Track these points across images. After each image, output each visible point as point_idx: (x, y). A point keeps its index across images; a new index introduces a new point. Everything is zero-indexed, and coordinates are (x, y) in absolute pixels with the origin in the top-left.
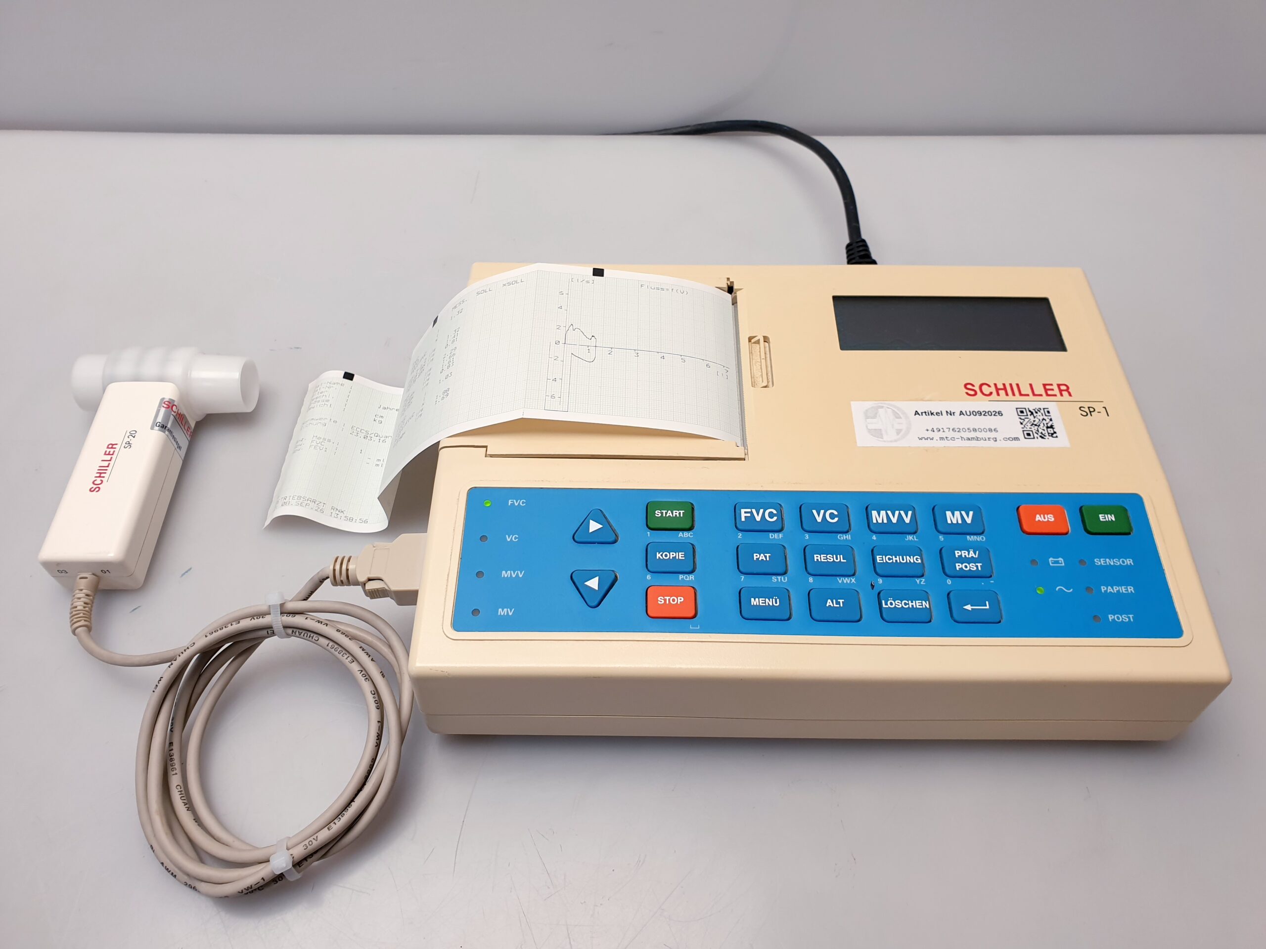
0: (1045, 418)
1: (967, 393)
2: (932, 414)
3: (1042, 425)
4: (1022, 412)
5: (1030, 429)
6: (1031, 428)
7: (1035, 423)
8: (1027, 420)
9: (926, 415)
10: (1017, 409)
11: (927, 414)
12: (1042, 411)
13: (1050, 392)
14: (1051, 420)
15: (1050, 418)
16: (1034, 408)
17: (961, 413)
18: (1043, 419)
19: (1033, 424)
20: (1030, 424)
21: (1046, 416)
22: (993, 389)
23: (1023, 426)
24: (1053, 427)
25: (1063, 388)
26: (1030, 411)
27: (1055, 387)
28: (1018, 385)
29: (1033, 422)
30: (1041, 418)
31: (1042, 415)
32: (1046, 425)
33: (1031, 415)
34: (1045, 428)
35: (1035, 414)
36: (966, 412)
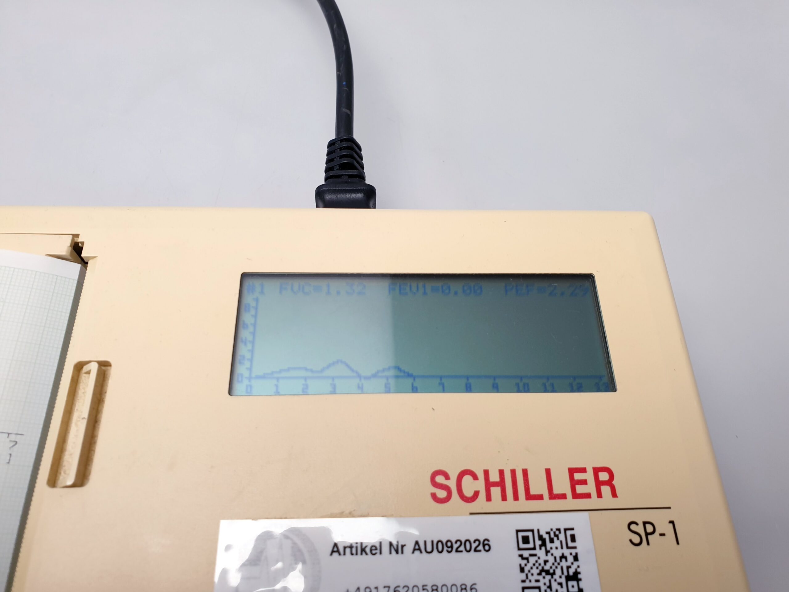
0: (567, 552)
1: (434, 496)
2: (363, 550)
3: (558, 572)
4: (526, 540)
5: (537, 584)
6: (537, 581)
7: (547, 567)
8: (532, 560)
9: (352, 554)
10: (518, 531)
11: (354, 551)
12: (562, 537)
13: (580, 489)
14: (576, 558)
15: (574, 551)
16: (549, 530)
17: (417, 548)
18: (563, 557)
19: (543, 570)
20: (538, 571)
21: (568, 547)
22: (480, 485)
23: (523, 576)
24: (579, 576)
25: (603, 476)
26: (541, 538)
27: (589, 476)
28: (525, 473)
29: (542, 564)
30: (558, 553)
31: (562, 548)
32: (565, 573)
33: (541, 546)
34: (563, 580)
35: (549, 545)
36: (425, 542)
